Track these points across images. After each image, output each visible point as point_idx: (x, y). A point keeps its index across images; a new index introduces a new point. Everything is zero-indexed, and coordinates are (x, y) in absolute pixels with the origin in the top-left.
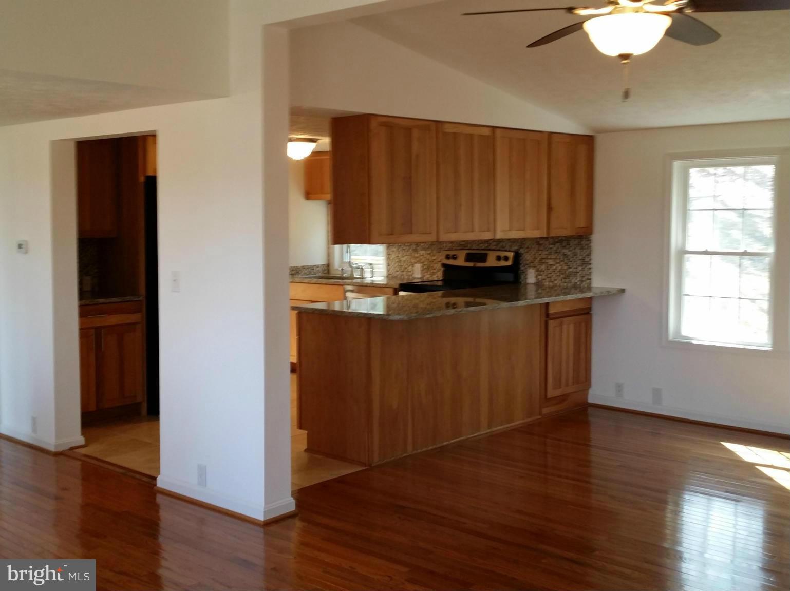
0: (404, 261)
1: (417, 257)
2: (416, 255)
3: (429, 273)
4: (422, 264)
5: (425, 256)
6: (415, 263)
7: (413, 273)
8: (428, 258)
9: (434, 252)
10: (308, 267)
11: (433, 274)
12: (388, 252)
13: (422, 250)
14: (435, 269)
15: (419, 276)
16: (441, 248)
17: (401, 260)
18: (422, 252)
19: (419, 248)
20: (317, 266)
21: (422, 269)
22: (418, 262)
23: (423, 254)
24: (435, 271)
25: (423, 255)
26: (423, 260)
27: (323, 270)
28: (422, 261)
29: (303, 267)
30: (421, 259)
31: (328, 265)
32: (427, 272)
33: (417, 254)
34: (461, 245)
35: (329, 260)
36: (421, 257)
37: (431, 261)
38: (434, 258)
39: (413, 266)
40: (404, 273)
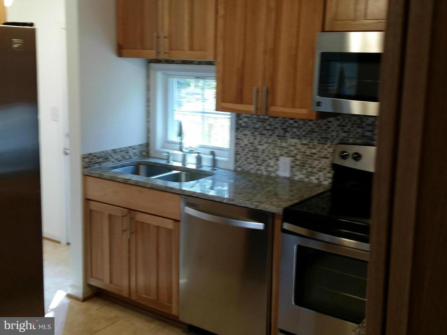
0: (263, 151)
1: (285, 147)
2: (284, 145)
3: (304, 172)
4: (292, 159)
5: (299, 146)
6: (282, 155)
7: (277, 170)
8: (303, 150)
9: (316, 143)
10: (121, 150)
11: (312, 173)
12: (236, 136)
13: (293, 138)
14: (314, 168)
15: (287, 174)
16: (328, 138)
17: (257, 149)
18: (294, 141)
19: (288, 135)
20: (133, 148)
21: (293, 164)
22: (288, 155)
23: (296, 143)
24: (315, 170)
25: (294, 146)
26: (295, 151)
27: (141, 153)
28: (293, 154)
29: (114, 151)
30: (292, 151)
31: (147, 145)
32: (301, 171)
33: (286, 142)
34: (365, 136)
35: (148, 138)
36: (292, 148)
37: (307, 156)
38: (314, 151)
39: (277, 160)
40: (263, 168)
